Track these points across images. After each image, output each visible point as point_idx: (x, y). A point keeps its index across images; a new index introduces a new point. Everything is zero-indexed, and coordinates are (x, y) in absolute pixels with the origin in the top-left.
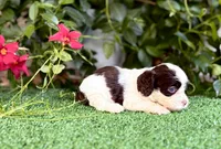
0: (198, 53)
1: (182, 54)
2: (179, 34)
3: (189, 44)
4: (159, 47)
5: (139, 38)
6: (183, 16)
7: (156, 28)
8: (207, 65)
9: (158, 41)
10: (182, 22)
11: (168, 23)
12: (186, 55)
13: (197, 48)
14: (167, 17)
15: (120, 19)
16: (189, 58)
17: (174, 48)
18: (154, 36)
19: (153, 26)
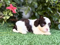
2: (49, 8)
4: (42, 12)
5: (36, 9)
6: (51, 2)
7: (42, 6)
9: (42, 10)
10: (50, 4)
12: (50, 15)
13: (54, 13)
17: (47, 12)
18: (41, 8)
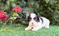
0: (55, 13)
1: (50, 14)
2: (49, 8)
3: (52, 11)
4: (44, 12)
5: (38, 9)
6: (50, 3)
8: (57, 17)
10: (50, 5)
11: (46, 5)
12: (51, 14)
14: (46, 3)
15: (33, 4)
16: (52, 15)
17: (48, 12)
18: (42, 9)
19: (42, 6)
